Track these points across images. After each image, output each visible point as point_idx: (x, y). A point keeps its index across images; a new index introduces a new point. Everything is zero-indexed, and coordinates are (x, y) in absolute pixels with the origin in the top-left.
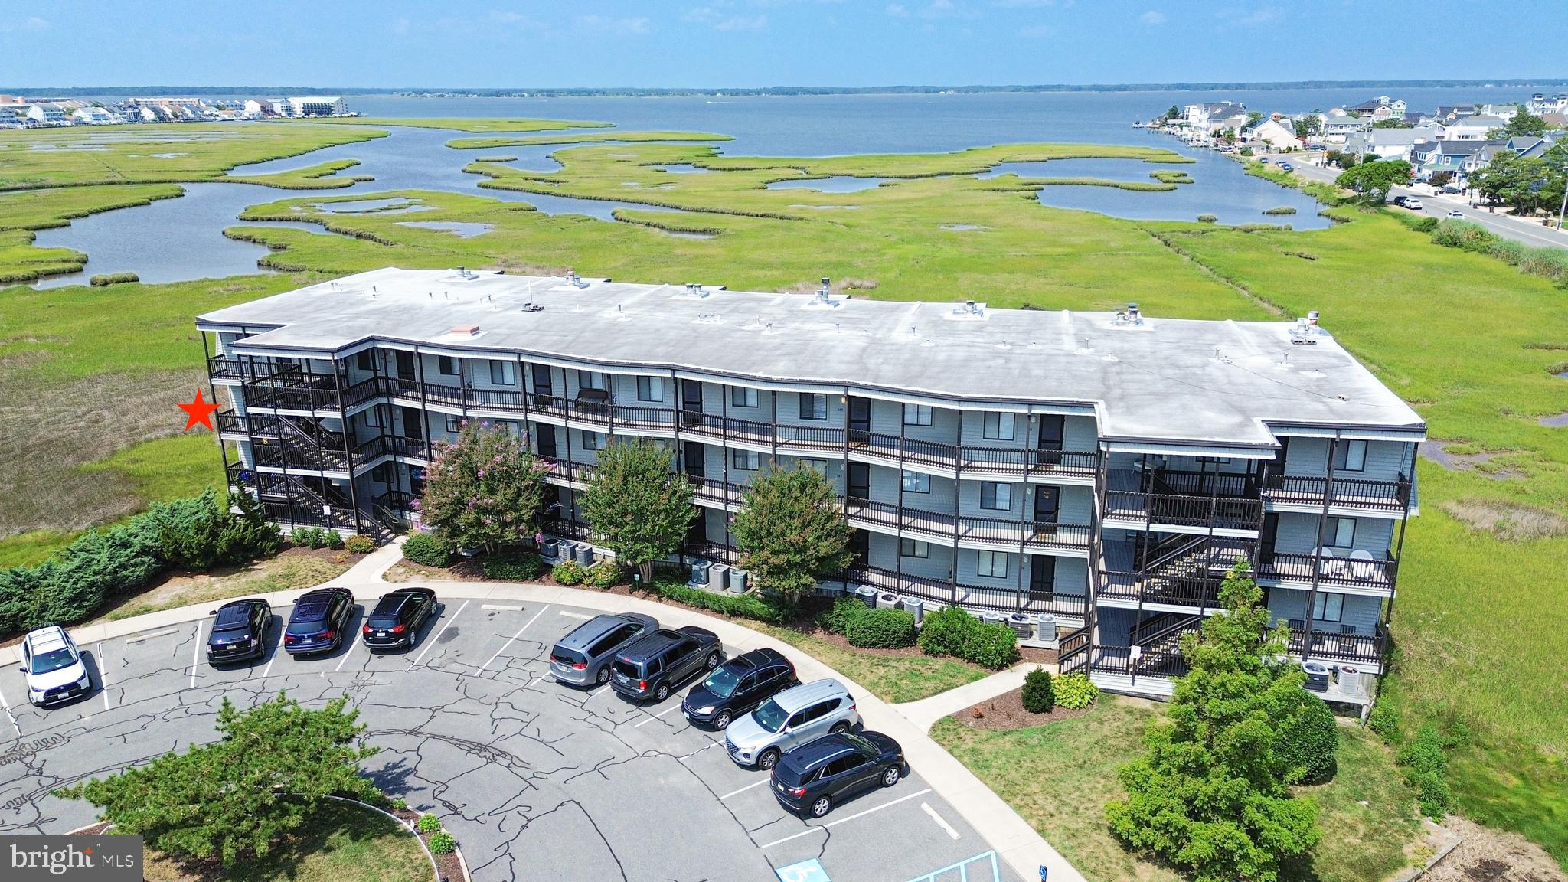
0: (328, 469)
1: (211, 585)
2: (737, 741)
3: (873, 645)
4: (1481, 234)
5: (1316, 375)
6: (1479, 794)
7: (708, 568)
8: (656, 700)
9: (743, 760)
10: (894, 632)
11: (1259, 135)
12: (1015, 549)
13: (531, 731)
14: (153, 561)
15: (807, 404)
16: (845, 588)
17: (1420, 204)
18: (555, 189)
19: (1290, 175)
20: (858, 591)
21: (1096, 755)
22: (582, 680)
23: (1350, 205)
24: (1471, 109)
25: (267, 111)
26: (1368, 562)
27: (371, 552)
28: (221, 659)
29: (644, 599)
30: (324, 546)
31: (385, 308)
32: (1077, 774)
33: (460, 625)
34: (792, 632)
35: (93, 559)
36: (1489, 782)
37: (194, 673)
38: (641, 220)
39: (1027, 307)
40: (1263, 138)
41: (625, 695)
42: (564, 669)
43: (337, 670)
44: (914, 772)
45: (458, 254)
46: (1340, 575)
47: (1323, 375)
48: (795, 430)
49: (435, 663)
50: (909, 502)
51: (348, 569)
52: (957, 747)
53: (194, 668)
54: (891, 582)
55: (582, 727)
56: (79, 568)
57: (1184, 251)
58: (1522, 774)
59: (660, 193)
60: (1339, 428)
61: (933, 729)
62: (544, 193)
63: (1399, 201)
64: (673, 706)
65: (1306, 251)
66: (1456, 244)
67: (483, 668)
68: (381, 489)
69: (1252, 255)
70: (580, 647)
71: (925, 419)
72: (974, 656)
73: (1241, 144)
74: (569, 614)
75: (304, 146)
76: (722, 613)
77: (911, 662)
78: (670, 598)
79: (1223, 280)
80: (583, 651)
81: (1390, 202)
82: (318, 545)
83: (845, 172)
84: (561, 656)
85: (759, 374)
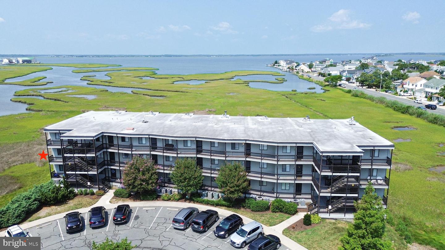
0: (89, 171)
1: (57, 209)
2: (234, 240)
3: (259, 211)
4: (362, 94)
5: (361, 133)
6: (417, 237)
7: (207, 193)
8: (205, 231)
9: (237, 246)
10: (264, 207)
11: (300, 68)
12: (293, 182)
13: (172, 243)
14: (38, 203)
15: (233, 145)
16: (245, 196)
17: (345, 86)
18: (111, 84)
19: (311, 79)
20: (251, 196)
21: (327, 236)
22: (183, 228)
23: (328, 87)
24: (349, 61)
25: (11, 62)
26: (381, 180)
27: (103, 195)
28: (71, 231)
29: (189, 203)
30: (88, 194)
31: (100, 123)
32: (324, 241)
33: (138, 214)
34: (235, 209)
35: (21, 204)
36: (418, 233)
37: (62, 236)
38: (141, 93)
39: (258, 115)
40: (301, 69)
41: (195, 230)
42: (177, 225)
43: (107, 231)
44: (282, 244)
45: (90, 105)
46: (375, 183)
47: (363, 133)
48: (231, 153)
49: (136, 226)
50: (264, 171)
51: (98, 201)
52: (291, 237)
53: (62, 234)
54: (259, 193)
55: (186, 241)
56: (18, 206)
57: (292, 99)
58: (425, 231)
59: (143, 85)
60: (374, 146)
61: (283, 233)
62: (108, 86)
63: (340, 85)
64: (210, 233)
65: (323, 99)
66: (357, 96)
67: (151, 226)
68: (103, 176)
69: (309, 100)
70: (181, 218)
71: (265, 148)
72: (287, 212)
73: (295, 71)
74: (170, 209)
75: (26, 73)
76: (214, 205)
77: (270, 215)
78: (197, 202)
79: (305, 107)
80: (183, 219)
81: (338, 86)
82: (87, 194)
83: (194, 79)
84: (175, 221)
85: (221, 138)
